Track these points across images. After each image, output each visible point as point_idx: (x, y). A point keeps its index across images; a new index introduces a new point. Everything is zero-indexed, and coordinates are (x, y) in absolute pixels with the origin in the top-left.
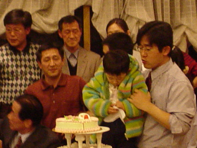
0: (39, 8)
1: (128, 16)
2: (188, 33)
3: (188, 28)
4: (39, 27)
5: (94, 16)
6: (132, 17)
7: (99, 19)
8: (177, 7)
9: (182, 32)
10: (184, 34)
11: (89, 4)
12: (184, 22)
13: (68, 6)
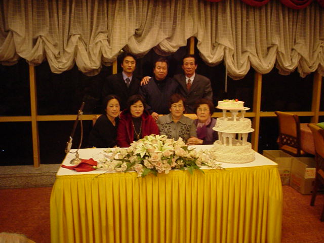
0: (167, 37)
1: (219, 44)
2: (250, 56)
3: (251, 53)
4: (167, 48)
5: (198, 43)
6: (222, 45)
7: (202, 45)
8: (244, 41)
9: (247, 56)
10: (249, 57)
11: (195, 36)
12: (248, 49)
13: (184, 37)
